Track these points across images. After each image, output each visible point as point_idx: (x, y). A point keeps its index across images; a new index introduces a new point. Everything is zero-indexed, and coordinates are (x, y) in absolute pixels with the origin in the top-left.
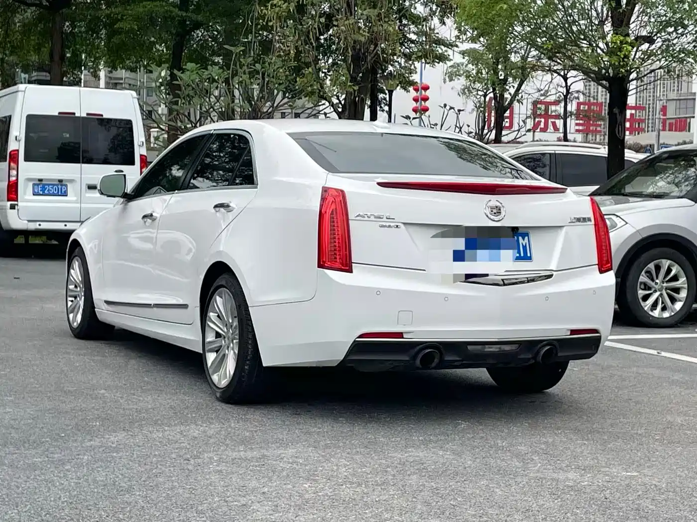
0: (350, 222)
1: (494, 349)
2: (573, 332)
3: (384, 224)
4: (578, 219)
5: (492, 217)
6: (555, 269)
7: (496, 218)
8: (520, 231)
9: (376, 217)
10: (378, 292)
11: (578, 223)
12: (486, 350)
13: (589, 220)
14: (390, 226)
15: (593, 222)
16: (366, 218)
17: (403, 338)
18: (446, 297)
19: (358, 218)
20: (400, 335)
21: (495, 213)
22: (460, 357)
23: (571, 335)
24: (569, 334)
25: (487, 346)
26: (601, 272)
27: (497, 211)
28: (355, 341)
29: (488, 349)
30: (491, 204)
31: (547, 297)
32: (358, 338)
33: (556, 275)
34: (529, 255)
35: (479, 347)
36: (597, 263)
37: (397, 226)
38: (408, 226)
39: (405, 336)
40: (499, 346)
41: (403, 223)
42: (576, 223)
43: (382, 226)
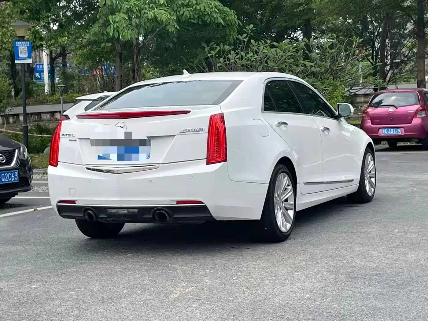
0: (60, 139)
1: (125, 211)
2: (178, 202)
6: (161, 163)
9: (69, 135)
10: (60, 177)
11: (189, 133)
13: (202, 130)
15: (207, 131)
16: (65, 137)
17: (75, 204)
19: (63, 136)
20: (74, 202)
22: (106, 216)
23: (177, 204)
26: (208, 163)
28: (57, 205)
29: (121, 211)
30: (118, 125)
31: (150, 180)
32: (58, 203)
33: (161, 166)
36: (206, 158)
37: (75, 140)
38: (80, 140)
39: (76, 202)
40: (126, 210)
41: (79, 138)
42: (187, 133)
43: (70, 140)
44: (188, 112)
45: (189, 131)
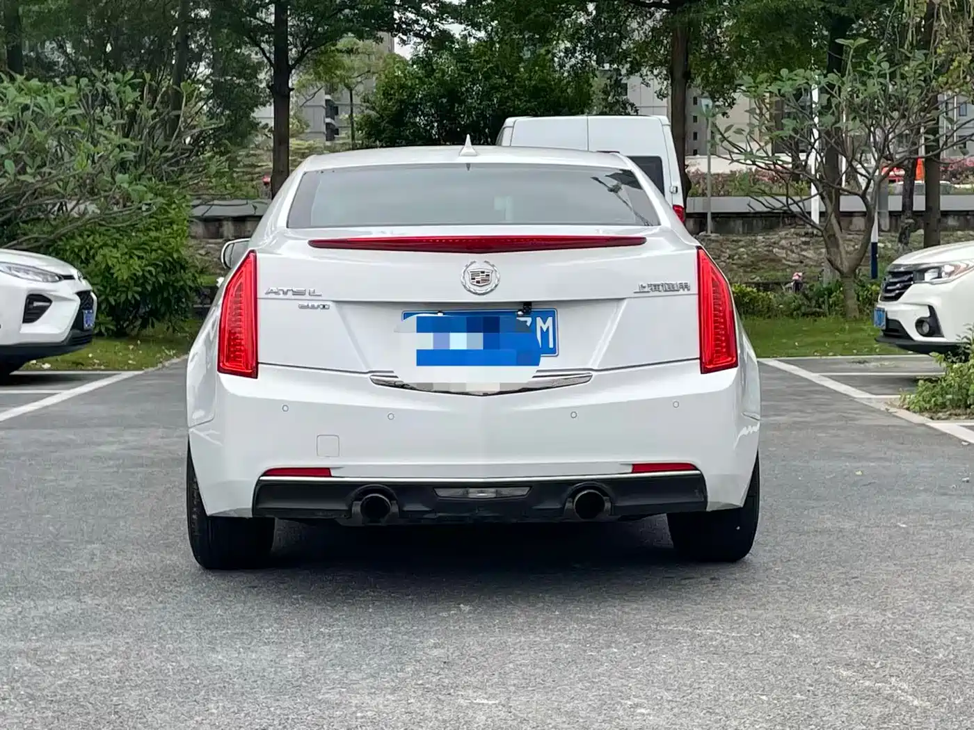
0: (259, 302)
1: (489, 494)
2: (637, 468)
3: (305, 303)
4: (655, 286)
5: (473, 288)
6: (596, 368)
7: (479, 290)
8: (535, 308)
9: (295, 293)
10: (285, 406)
11: (657, 293)
12: (471, 496)
13: (686, 287)
14: (313, 307)
15: (694, 289)
16: (282, 296)
17: (330, 476)
18: (391, 414)
19: (270, 296)
20: (325, 471)
21: (478, 282)
22: (427, 507)
23: (632, 473)
24: (630, 470)
25: (471, 490)
26: (705, 370)
27: (482, 279)
28: (259, 481)
29: (474, 494)
30: (472, 268)
31: (573, 413)
32: (263, 475)
33: (596, 376)
34: (551, 346)
35: (460, 491)
36: (698, 356)
37: (324, 306)
38: (341, 305)
39: (333, 473)
40: (493, 490)
41: (334, 301)
42: (652, 294)
43: (302, 307)
44: (639, 241)
45: (656, 287)
